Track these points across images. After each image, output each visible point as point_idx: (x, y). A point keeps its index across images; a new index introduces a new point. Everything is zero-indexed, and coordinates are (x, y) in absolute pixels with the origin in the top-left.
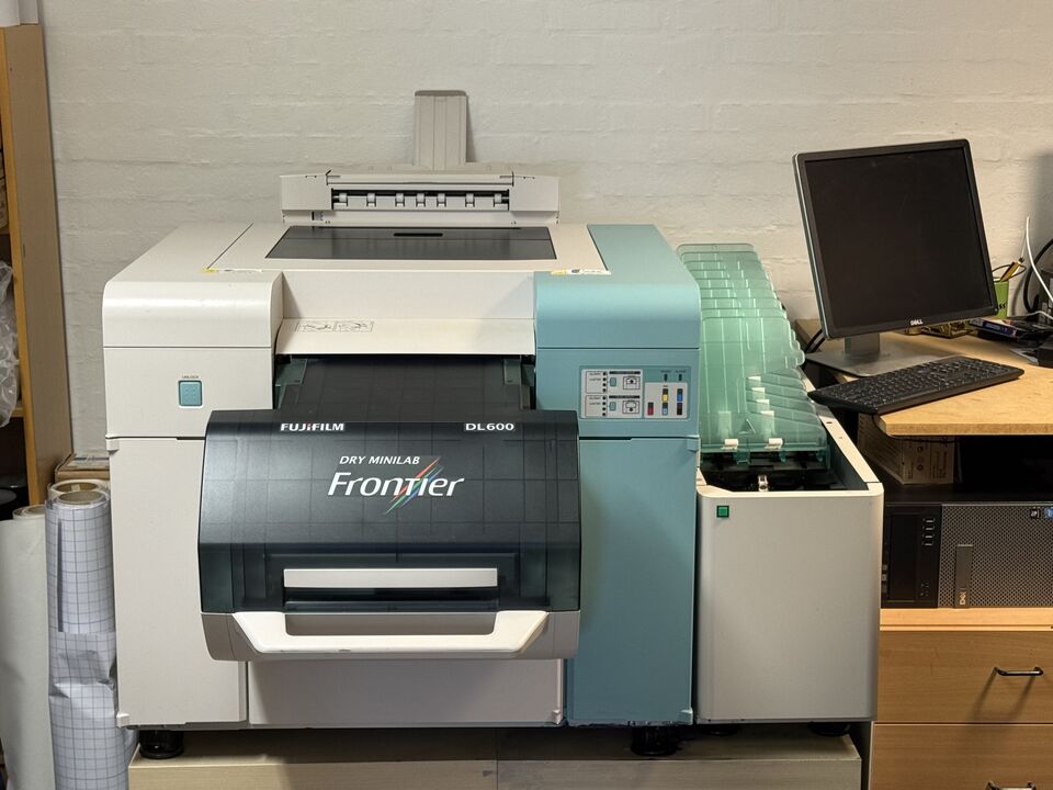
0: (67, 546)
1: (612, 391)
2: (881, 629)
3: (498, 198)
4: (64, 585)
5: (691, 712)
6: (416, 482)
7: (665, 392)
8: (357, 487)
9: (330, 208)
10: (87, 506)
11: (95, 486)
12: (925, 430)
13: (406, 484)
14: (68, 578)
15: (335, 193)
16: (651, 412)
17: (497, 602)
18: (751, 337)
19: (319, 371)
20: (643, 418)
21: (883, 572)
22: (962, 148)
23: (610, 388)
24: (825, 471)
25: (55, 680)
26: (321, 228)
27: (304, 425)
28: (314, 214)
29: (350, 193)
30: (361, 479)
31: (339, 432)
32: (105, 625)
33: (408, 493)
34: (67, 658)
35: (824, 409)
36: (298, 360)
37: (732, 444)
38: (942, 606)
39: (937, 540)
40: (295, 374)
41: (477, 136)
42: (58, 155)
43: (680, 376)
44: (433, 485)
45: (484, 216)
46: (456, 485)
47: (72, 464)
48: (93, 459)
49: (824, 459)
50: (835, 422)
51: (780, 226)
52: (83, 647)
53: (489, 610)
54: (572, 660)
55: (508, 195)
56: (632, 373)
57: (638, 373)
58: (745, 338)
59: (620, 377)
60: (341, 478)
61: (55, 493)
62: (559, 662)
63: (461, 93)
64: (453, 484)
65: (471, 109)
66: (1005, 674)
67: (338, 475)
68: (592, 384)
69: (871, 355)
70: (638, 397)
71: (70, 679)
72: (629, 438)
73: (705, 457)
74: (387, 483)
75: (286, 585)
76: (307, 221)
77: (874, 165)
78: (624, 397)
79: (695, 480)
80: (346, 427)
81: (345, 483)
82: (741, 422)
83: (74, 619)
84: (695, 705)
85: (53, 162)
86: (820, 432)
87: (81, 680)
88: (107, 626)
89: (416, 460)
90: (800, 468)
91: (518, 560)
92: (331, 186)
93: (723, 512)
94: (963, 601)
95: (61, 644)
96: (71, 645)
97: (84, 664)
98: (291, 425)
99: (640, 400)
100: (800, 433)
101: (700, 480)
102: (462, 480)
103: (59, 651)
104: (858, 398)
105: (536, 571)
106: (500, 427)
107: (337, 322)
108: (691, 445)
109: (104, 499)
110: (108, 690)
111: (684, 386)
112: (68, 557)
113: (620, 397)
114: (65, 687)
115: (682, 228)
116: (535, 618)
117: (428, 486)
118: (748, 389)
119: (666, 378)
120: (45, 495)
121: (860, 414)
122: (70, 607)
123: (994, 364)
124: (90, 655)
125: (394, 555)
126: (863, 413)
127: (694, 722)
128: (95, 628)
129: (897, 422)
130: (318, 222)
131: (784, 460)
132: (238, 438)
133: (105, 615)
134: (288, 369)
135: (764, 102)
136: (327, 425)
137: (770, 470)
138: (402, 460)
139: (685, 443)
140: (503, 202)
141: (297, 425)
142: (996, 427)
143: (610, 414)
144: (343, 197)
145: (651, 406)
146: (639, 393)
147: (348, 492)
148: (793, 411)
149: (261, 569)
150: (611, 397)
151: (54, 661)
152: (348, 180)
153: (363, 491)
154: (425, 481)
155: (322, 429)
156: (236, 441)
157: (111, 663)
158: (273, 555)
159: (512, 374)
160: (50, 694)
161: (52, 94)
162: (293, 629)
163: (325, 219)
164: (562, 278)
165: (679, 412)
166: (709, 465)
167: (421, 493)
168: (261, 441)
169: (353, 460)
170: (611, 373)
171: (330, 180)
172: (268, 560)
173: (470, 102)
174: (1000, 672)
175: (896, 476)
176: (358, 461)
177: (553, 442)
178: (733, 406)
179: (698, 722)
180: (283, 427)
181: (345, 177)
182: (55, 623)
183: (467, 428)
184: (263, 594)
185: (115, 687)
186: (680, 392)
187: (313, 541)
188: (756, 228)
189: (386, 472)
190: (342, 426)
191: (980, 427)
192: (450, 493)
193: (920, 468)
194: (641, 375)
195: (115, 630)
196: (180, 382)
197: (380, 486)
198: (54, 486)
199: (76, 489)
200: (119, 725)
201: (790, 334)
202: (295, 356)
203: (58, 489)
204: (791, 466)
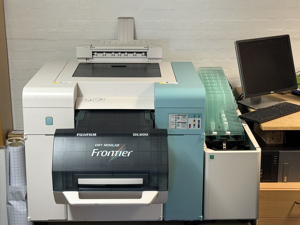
0: (12, 160)
1: (178, 121)
2: (260, 189)
3: (143, 54)
4: (11, 171)
5: (202, 217)
6: (118, 152)
7: (194, 121)
8: (100, 153)
9: (92, 57)
10: (18, 148)
11: (20, 140)
12: (274, 129)
13: (115, 153)
14: (12, 169)
15: (93, 52)
16: (190, 127)
17: (143, 188)
18: (221, 100)
19: (88, 114)
20: (187, 129)
21: (261, 172)
22: (287, 37)
23: (177, 120)
24: (243, 141)
25: (9, 200)
26: (89, 63)
27: (84, 134)
28: (87, 59)
29: (98, 52)
30: (101, 151)
31: (95, 136)
32: (24, 183)
33: (116, 156)
34: (12, 193)
35: (244, 121)
36: (82, 111)
37: (215, 133)
38: (279, 182)
39: (278, 162)
40: (81, 116)
41: (137, 31)
42: (8, 37)
43: (199, 116)
44: (123, 153)
45: (139, 59)
46: (130, 153)
47: (13, 132)
48: (19, 130)
49: (243, 138)
50: (247, 125)
51: (231, 58)
52: (17, 190)
53: (140, 191)
54: (166, 204)
55: (147, 53)
56: (184, 115)
57: (186, 115)
58: (219, 100)
59: (180, 117)
60: (95, 151)
61: (8, 143)
62: (162, 205)
63: (133, 18)
64: (129, 153)
65: (135, 23)
66: (298, 203)
67: (94, 150)
68: (172, 119)
69: (258, 102)
70: (186, 123)
71: (13, 200)
72: (183, 135)
73: (207, 137)
74: (109, 152)
75: (79, 184)
76: (84, 61)
77: (260, 43)
78: (182, 123)
79: (203, 146)
80: (97, 135)
81: (96, 152)
82: (218, 126)
83: (14, 182)
84: (203, 214)
85: (6, 39)
86: (242, 129)
87: (17, 200)
88: (24, 184)
89: (118, 145)
90: (236, 140)
91: (149, 176)
92: (92, 50)
93: (212, 157)
94: (285, 180)
95: (10, 189)
96: (13, 190)
97: (17, 195)
98: (80, 134)
99: (187, 123)
100: (236, 129)
101: (205, 146)
102: (132, 151)
103: (10, 192)
104: (254, 118)
105: (155, 179)
106: (144, 135)
107: (94, 98)
108: (202, 137)
109: (23, 145)
110: (24, 203)
111: (200, 119)
112: (12, 163)
113: (180, 123)
114: (11, 202)
115: (200, 59)
116: (155, 193)
117: (121, 153)
118: (220, 115)
119: (195, 117)
120: (5, 144)
121: (255, 123)
122: (13, 178)
123: (296, 105)
124: (19, 193)
125: (112, 174)
126: (256, 123)
127: (203, 219)
128: (20, 184)
129: (266, 126)
130: (88, 61)
131: (231, 138)
132: (64, 138)
133: (23, 180)
134: (79, 114)
135: (226, 21)
136: (91, 134)
137: (226, 141)
138: (114, 145)
139: (200, 136)
140: (145, 55)
141: (82, 134)
142: (296, 127)
143: (177, 128)
144: (96, 53)
145: (190, 125)
146: (186, 121)
147: (97, 155)
148: (234, 122)
149: (71, 178)
150: (178, 123)
151: (8, 194)
152: (97, 48)
153: (102, 155)
154: (121, 152)
155: (89, 135)
156: (63, 139)
157: (25, 195)
158: (75, 175)
159: (147, 116)
160: (7, 204)
161: (6, 18)
162: (81, 197)
163: (90, 60)
164: (163, 85)
165: (199, 127)
166: (208, 139)
167: (120, 156)
168: (71, 139)
169: (99, 145)
170: (178, 115)
171: (92, 49)
172: (73, 176)
173: (135, 20)
174: (296, 203)
175: (266, 141)
176: (100, 145)
177: (160, 139)
178: (215, 121)
179: (204, 219)
180: (78, 135)
181: (96, 48)
182: (8, 183)
183: (134, 135)
184: (72, 186)
185: (27, 202)
186: (199, 121)
187: (87, 170)
188: (224, 59)
189: (109, 149)
190: (95, 134)
191: (291, 127)
192: (128, 156)
193: (273, 139)
194: (187, 116)
195: (26, 185)
196: (46, 118)
197: (108, 154)
198: (7, 140)
199: (14, 141)
200: (28, 221)
201: (233, 98)
202: (81, 110)
203: (9, 141)
204: (233, 140)
